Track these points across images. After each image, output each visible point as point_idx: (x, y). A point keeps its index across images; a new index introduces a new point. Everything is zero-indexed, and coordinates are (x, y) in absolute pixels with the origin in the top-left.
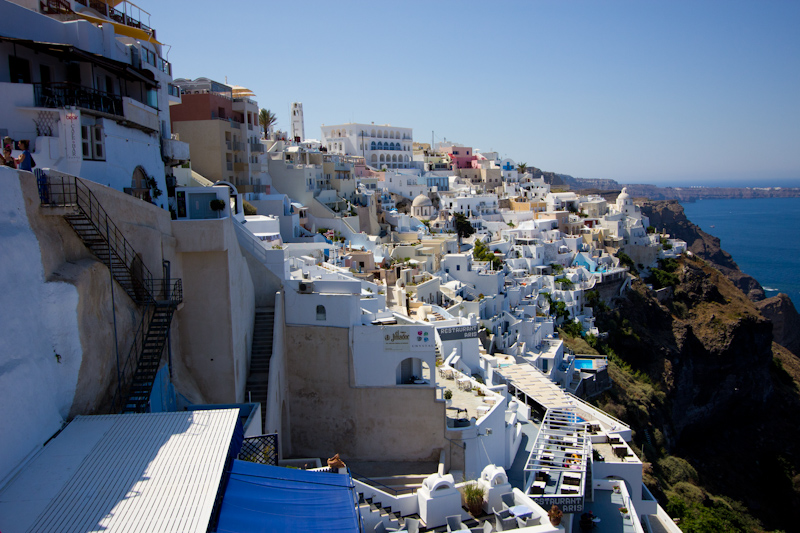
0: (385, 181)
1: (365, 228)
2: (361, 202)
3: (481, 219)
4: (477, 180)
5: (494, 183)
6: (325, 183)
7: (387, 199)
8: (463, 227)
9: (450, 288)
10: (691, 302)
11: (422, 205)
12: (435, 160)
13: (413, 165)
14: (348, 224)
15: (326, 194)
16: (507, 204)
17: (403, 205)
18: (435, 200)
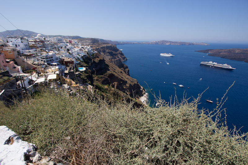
0: (60, 45)
1: (56, 50)
2: (56, 48)
3: (71, 49)
4: (72, 44)
5: (74, 45)
6: (52, 46)
7: (59, 47)
8: (68, 50)
9: (64, 55)
10: (95, 58)
11: (64, 48)
12: (67, 42)
13: (64, 42)
14: (54, 50)
15: (52, 47)
16: (75, 47)
17: (62, 48)
18: (66, 47)
